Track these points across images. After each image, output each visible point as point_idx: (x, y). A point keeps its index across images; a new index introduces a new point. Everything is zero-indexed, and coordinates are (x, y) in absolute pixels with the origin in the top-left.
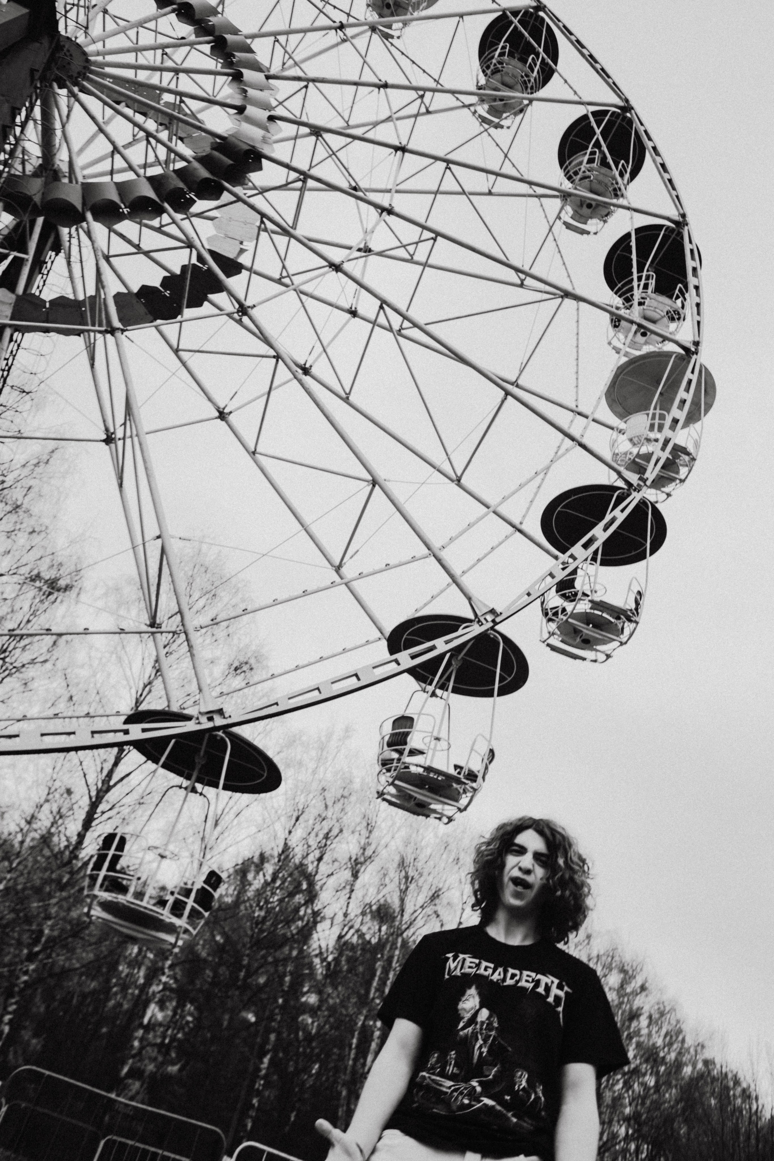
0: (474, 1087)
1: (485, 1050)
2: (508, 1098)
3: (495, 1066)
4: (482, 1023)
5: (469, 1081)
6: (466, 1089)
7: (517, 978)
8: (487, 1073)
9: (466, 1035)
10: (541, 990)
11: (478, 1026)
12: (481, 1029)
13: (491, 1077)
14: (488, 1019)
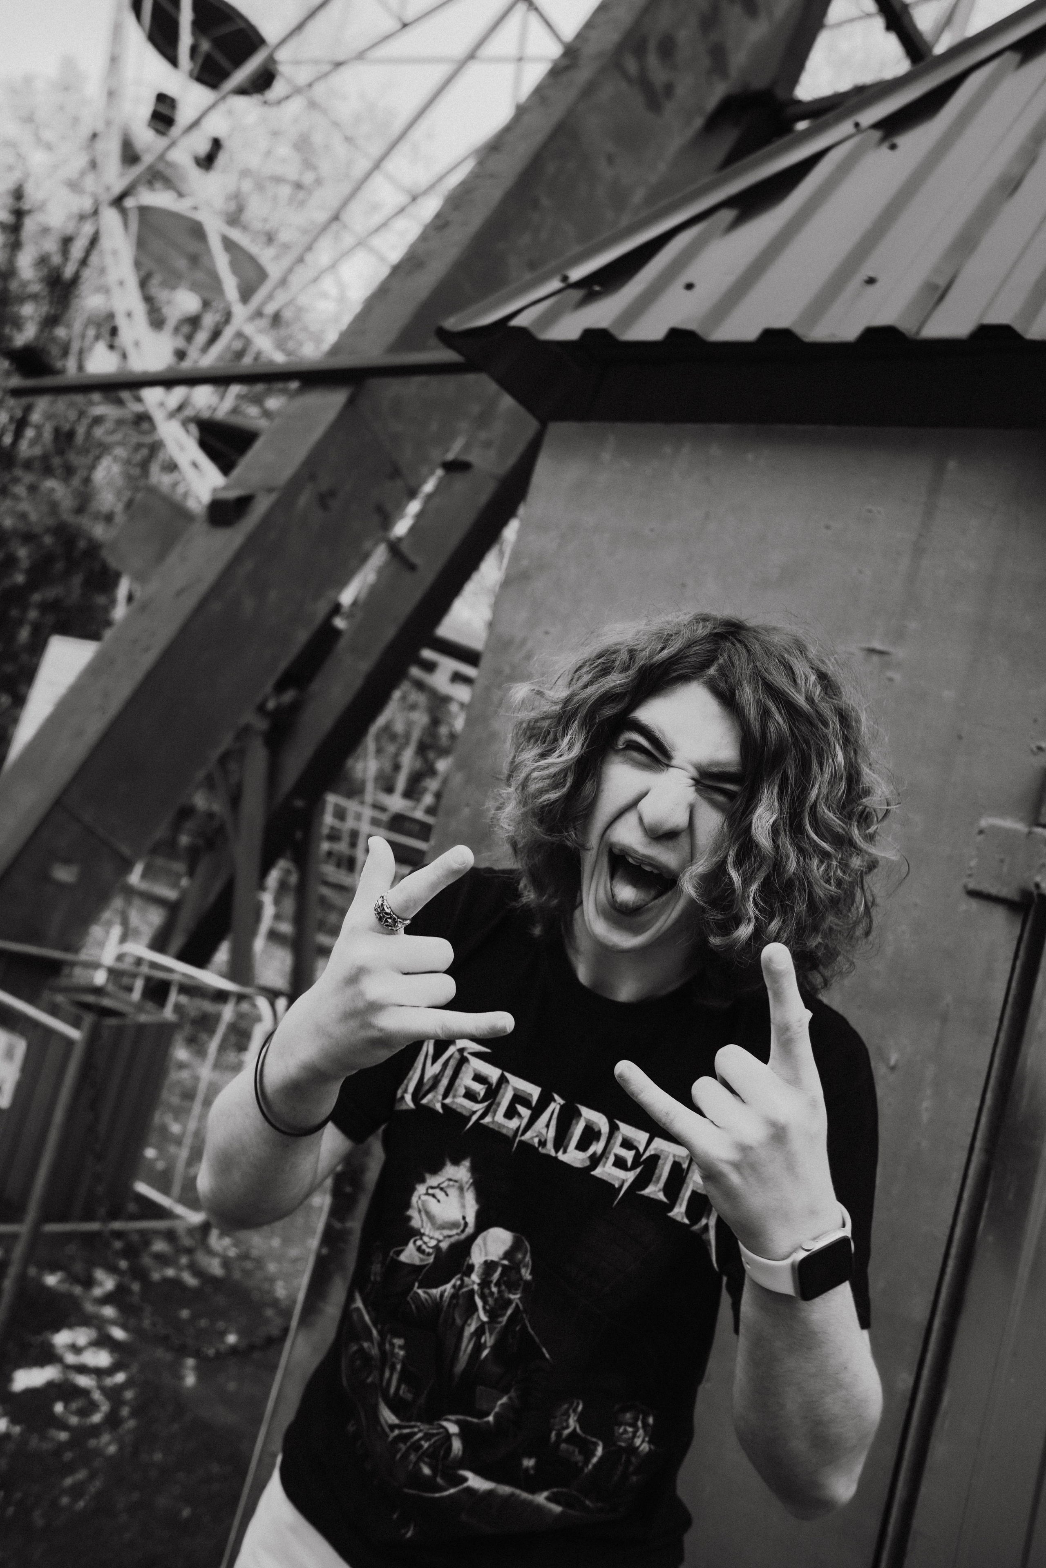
0: (448, 1436)
1: (488, 1339)
2: (529, 1463)
3: (505, 1391)
4: (489, 1266)
5: (440, 1418)
6: (427, 1437)
7: (597, 1147)
8: (485, 1407)
9: (437, 1304)
10: (654, 1191)
11: (475, 1278)
12: (485, 1283)
13: (491, 1418)
14: (508, 1255)
